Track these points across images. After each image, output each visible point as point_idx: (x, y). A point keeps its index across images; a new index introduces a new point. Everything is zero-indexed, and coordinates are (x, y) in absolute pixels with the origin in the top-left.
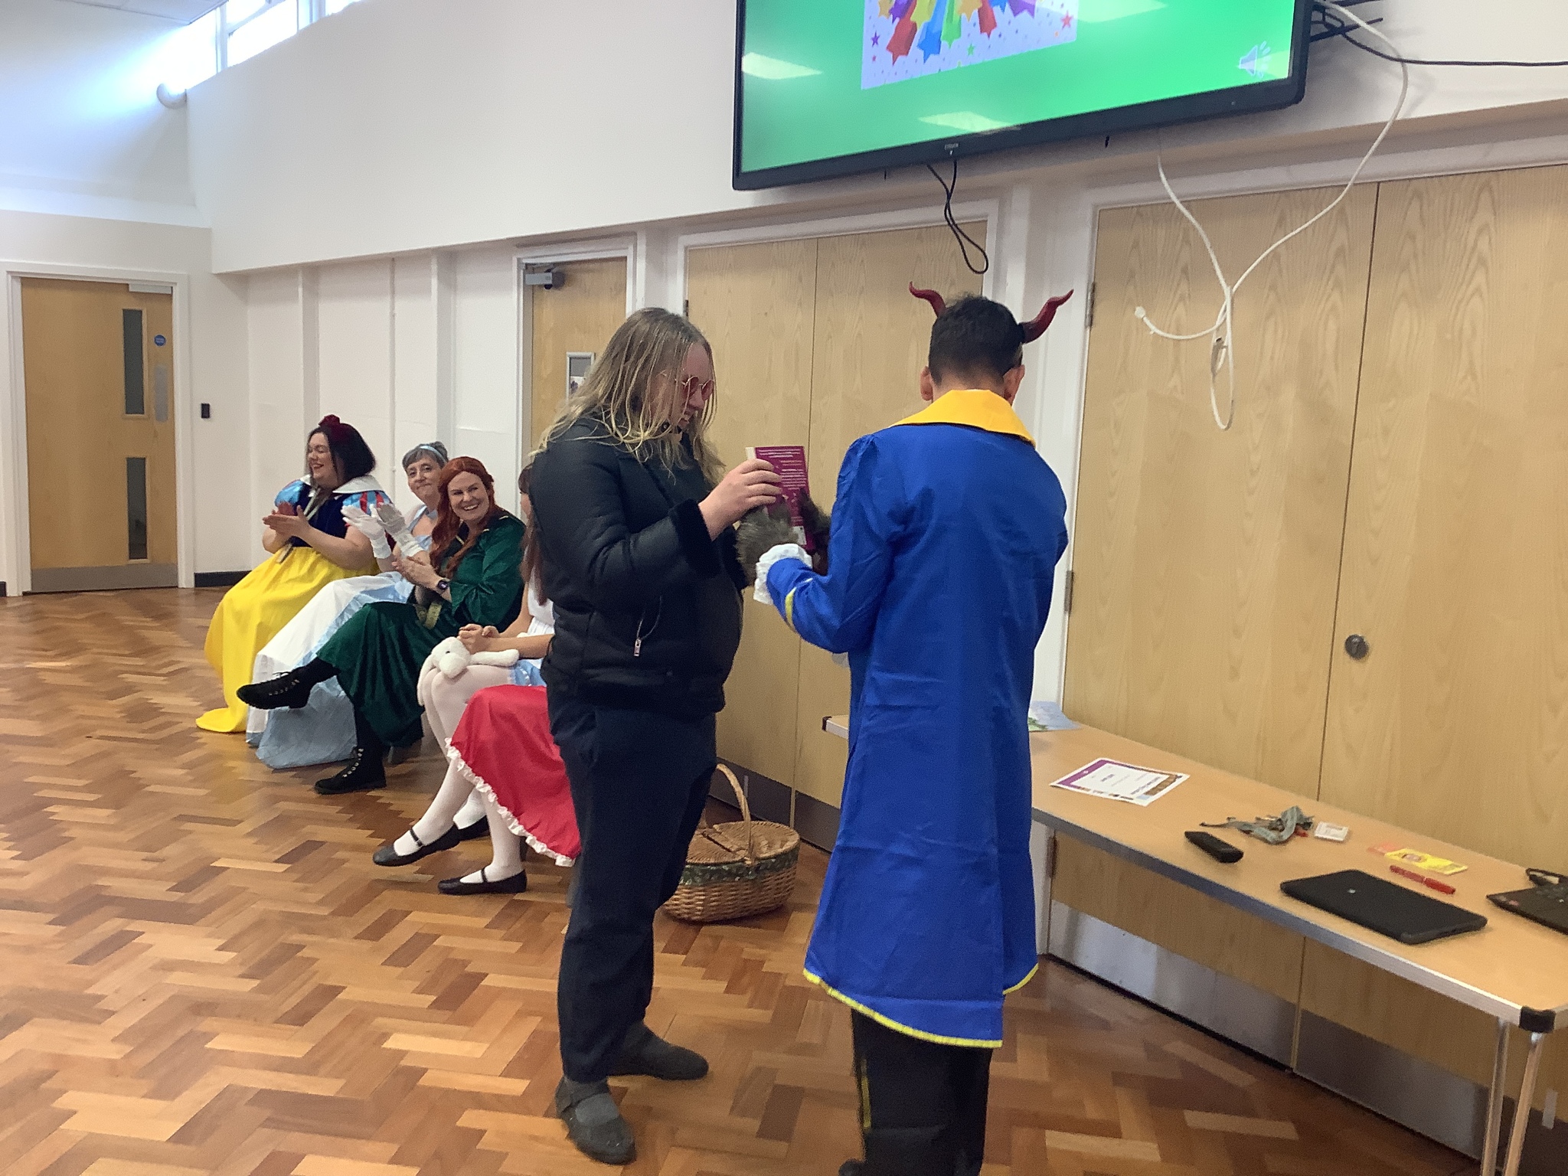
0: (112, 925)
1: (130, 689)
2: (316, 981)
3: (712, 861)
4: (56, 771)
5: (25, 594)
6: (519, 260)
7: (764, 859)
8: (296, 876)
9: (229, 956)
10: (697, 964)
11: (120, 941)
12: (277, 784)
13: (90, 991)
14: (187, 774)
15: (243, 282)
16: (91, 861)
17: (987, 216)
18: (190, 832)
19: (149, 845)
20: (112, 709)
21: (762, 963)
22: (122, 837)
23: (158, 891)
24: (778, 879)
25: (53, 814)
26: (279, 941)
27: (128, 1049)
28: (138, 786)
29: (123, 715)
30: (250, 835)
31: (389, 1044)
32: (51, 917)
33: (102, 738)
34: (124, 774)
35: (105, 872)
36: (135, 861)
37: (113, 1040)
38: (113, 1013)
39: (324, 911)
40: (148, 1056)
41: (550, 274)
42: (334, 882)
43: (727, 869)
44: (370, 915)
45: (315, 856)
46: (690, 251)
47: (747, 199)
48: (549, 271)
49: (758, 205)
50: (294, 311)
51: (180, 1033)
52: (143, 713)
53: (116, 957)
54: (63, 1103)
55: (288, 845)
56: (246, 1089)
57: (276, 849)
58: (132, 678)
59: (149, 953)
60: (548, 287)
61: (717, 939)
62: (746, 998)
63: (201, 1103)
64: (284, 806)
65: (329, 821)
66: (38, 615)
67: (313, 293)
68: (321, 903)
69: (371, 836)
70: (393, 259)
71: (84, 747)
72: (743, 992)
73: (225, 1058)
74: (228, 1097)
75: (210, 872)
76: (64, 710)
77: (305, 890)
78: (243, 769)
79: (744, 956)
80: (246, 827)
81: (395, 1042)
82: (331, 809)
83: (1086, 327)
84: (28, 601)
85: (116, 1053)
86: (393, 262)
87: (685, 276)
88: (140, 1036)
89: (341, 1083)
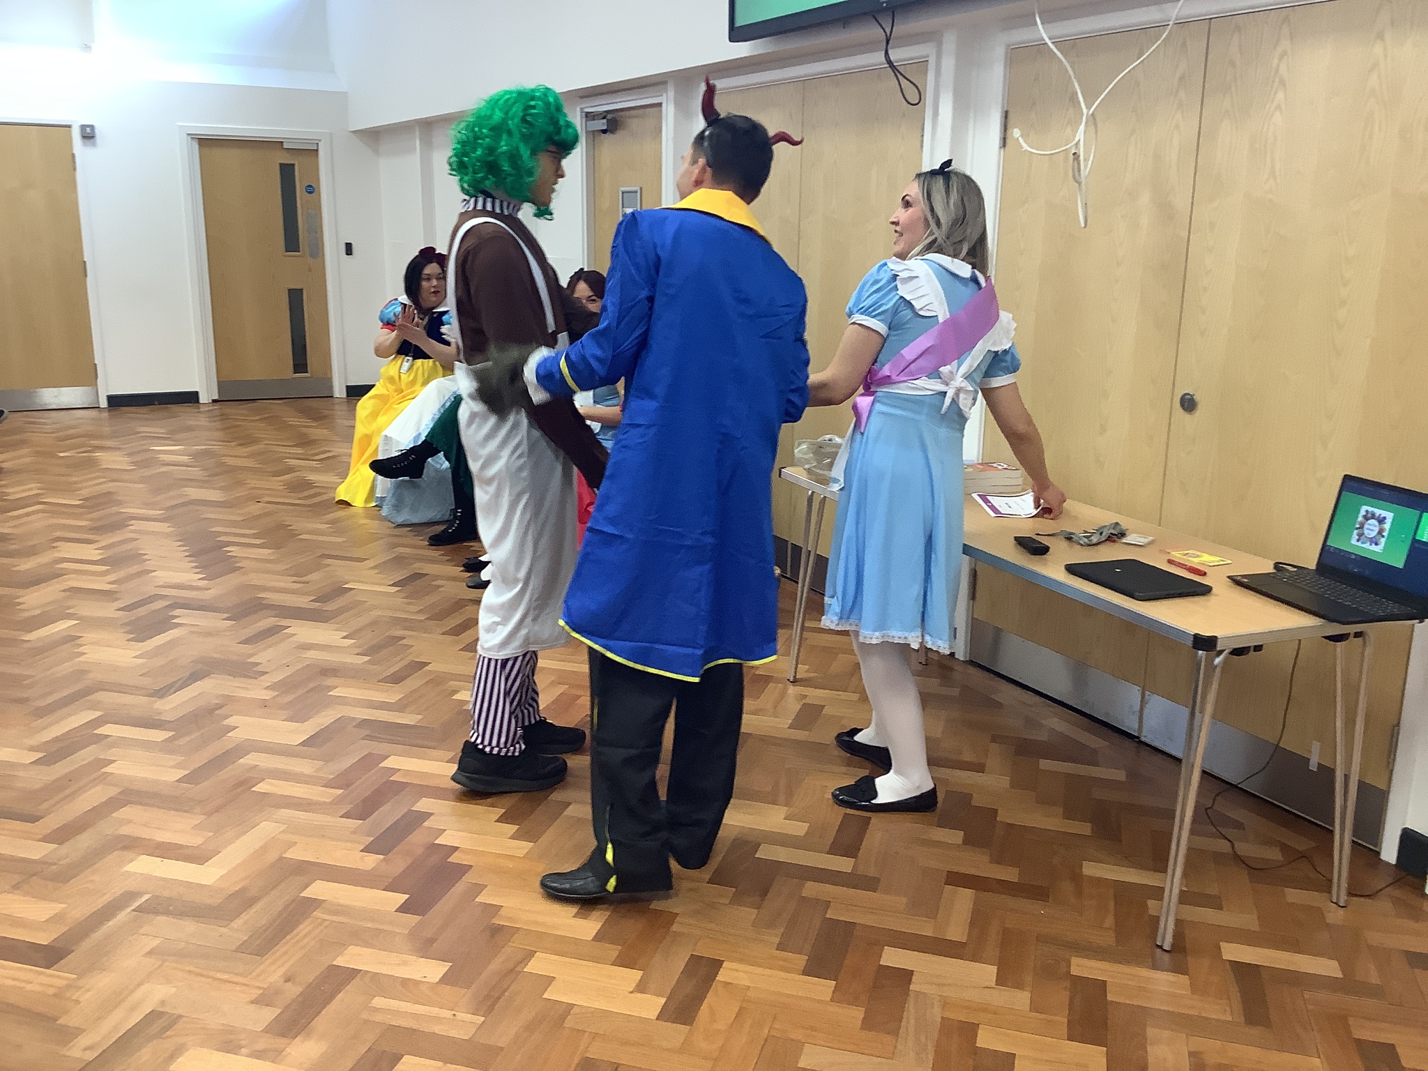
1: (291, 470)
2: (410, 658)
4: (234, 524)
5: (214, 401)
8: (404, 595)
13: (252, 660)
16: (255, 582)
18: (329, 565)
19: (298, 572)
20: (277, 483)
23: (303, 602)
25: (230, 552)
26: (387, 634)
27: (276, 693)
28: (293, 535)
30: (373, 568)
32: (226, 615)
33: (269, 502)
34: (282, 527)
35: (265, 589)
36: (286, 582)
37: (267, 688)
38: (267, 673)
40: (289, 698)
51: (311, 685)
54: (229, 722)
56: (354, 719)
59: (293, 639)
63: (323, 725)
65: (432, 561)
66: (223, 417)
68: (420, 612)
71: (255, 509)
73: (342, 701)
74: (340, 724)
76: (240, 483)
80: (371, 563)
84: (217, 406)
85: (267, 695)
88: (283, 687)
89: (420, 717)
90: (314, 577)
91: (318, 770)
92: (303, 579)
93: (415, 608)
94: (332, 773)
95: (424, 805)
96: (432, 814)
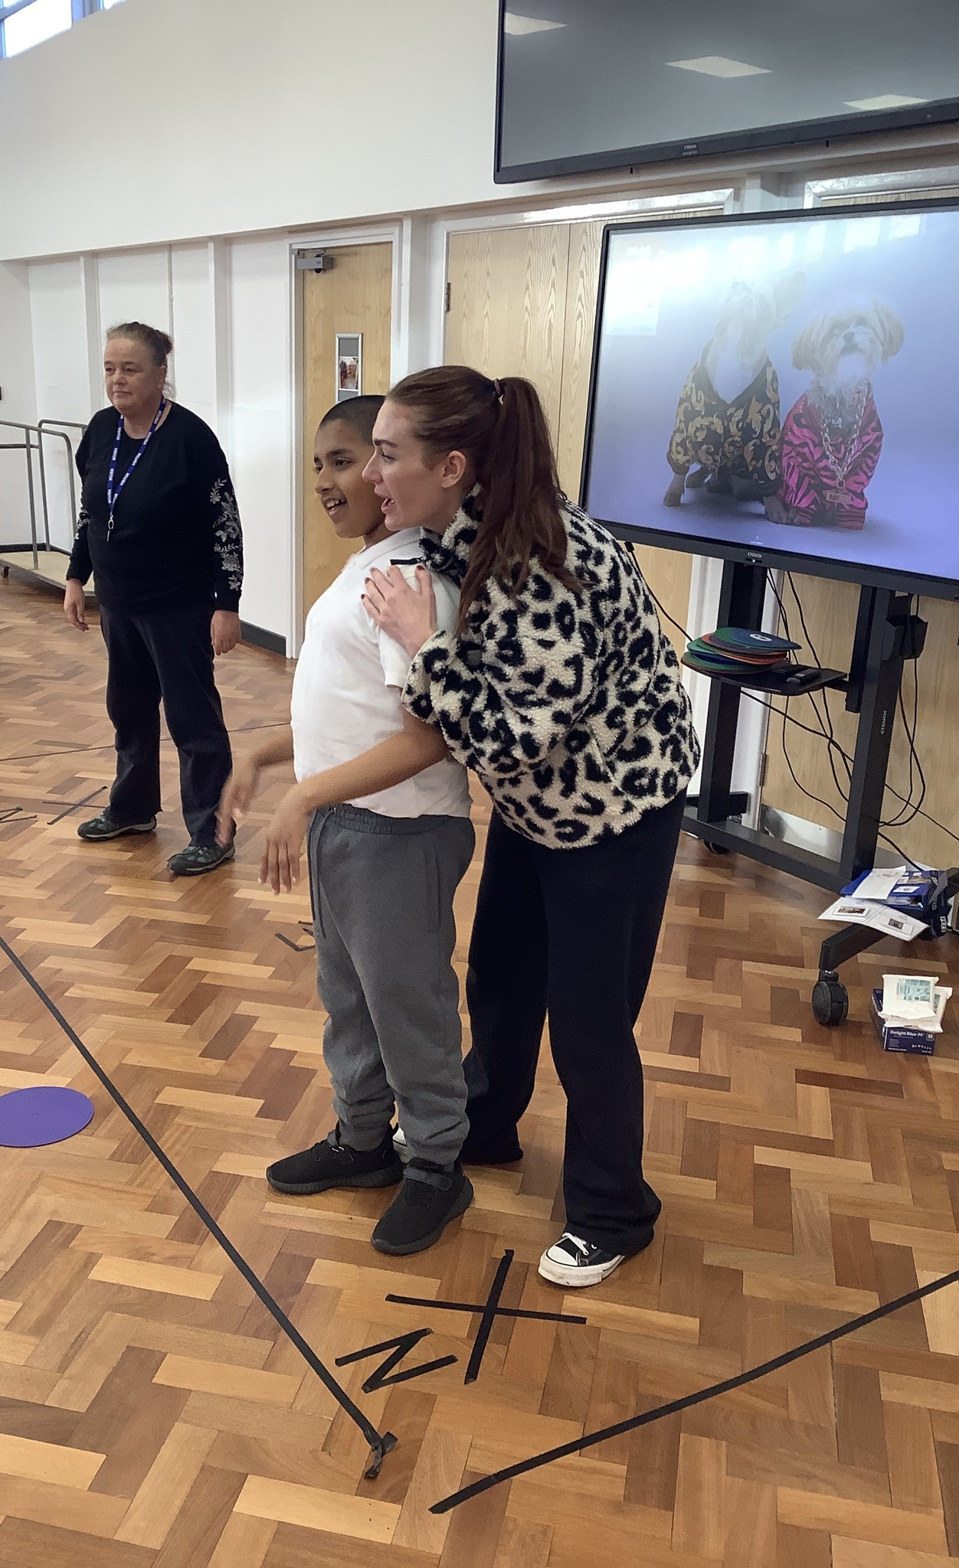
6: (291, 245)
41: (320, 259)
48: (318, 256)
60: (318, 271)
70: (170, 245)
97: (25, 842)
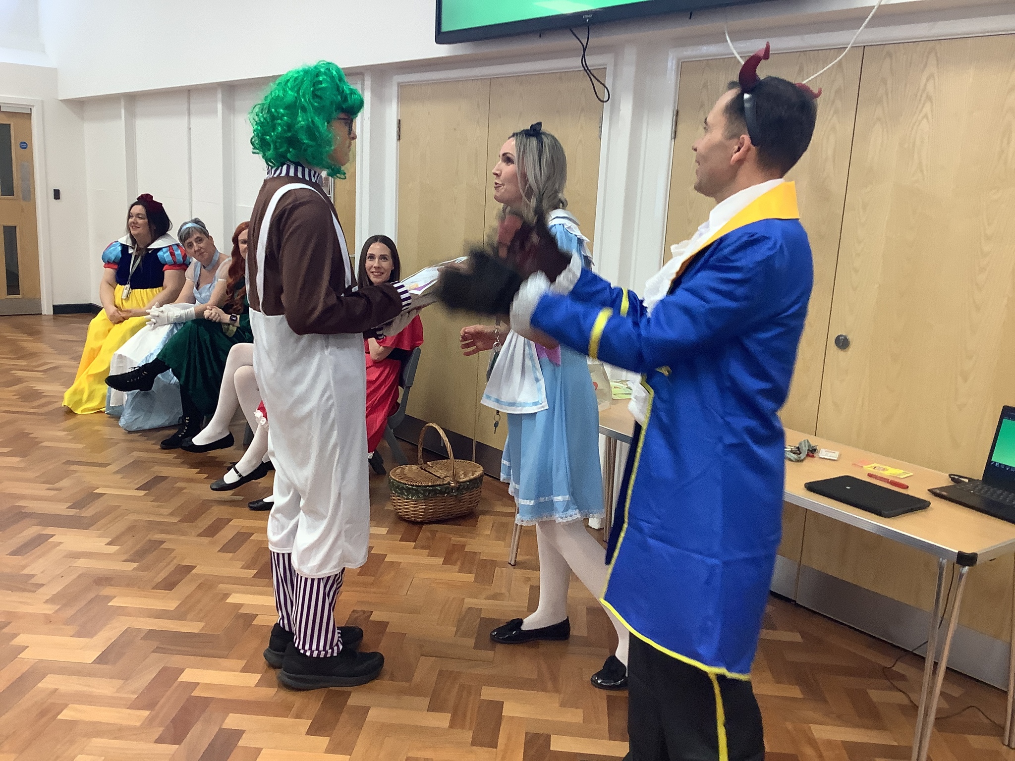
0: (32, 531)
3: (430, 484)
7: (462, 482)
9: (114, 549)
10: (423, 548)
11: (39, 540)
12: (132, 441)
14: (68, 434)
15: (80, 105)
17: (606, 65)
18: (76, 471)
19: (50, 480)
21: (464, 546)
22: (31, 475)
23: (61, 509)
24: (471, 495)
26: (147, 538)
29: (17, 397)
30: (117, 472)
31: (229, 600)
36: (41, 490)
37: (46, 602)
38: (42, 585)
39: (174, 520)
42: (177, 502)
43: (439, 489)
44: (205, 522)
45: (163, 485)
46: (401, 86)
47: (444, 51)
49: (452, 54)
50: (119, 125)
52: (31, 396)
53: (38, 550)
55: (143, 479)
56: (140, 630)
57: (136, 482)
58: (20, 373)
61: (434, 533)
62: (457, 568)
64: (136, 454)
67: (131, 115)
68: (172, 514)
69: (198, 473)
72: (454, 564)
75: (92, 497)
77: (158, 507)
78: (107, 431)
79: (452, 542)
80: (113, 468)
81: (233, 599)
82: (169, 456)
83: (672, 140)
85: (49, 609)
86: (189, 92)
87: (398, 103)
89: (202, 624)
90: (64, 483)
91: (118, 691)
92: (57, 485)
93: (166, 511)
94: (134, 693)
95: (233, 721)
96: (242, 732)
97: (40, 557)
